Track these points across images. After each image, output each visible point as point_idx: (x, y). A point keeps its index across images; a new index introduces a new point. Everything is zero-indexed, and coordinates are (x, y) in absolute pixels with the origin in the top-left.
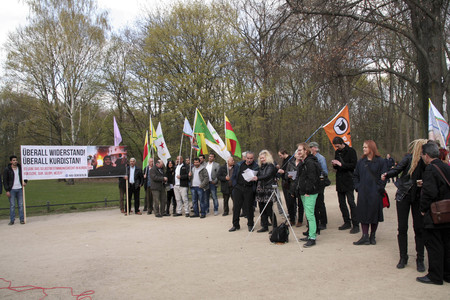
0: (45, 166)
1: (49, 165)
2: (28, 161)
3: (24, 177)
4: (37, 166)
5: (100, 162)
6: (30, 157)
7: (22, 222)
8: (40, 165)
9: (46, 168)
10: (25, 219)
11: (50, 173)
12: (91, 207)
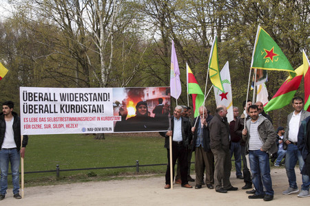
0: (53, 116)
1: (60, 115)
2: (31, 109)
3: (24, 132)
4: (42, 115)
5: (132, 111)
6: (33, 103)
7: (17, 196)
8: (46, 115)
9: (55, 119)
10: (22, 191)
11: (61, 126)
12: (117, 174)
